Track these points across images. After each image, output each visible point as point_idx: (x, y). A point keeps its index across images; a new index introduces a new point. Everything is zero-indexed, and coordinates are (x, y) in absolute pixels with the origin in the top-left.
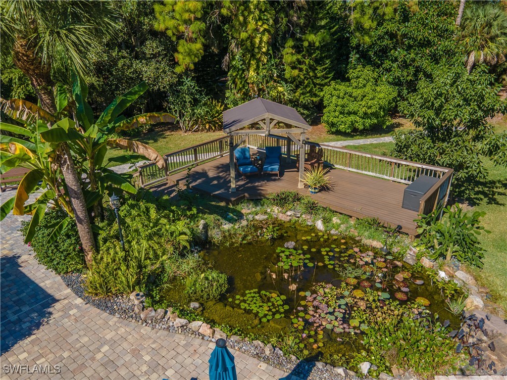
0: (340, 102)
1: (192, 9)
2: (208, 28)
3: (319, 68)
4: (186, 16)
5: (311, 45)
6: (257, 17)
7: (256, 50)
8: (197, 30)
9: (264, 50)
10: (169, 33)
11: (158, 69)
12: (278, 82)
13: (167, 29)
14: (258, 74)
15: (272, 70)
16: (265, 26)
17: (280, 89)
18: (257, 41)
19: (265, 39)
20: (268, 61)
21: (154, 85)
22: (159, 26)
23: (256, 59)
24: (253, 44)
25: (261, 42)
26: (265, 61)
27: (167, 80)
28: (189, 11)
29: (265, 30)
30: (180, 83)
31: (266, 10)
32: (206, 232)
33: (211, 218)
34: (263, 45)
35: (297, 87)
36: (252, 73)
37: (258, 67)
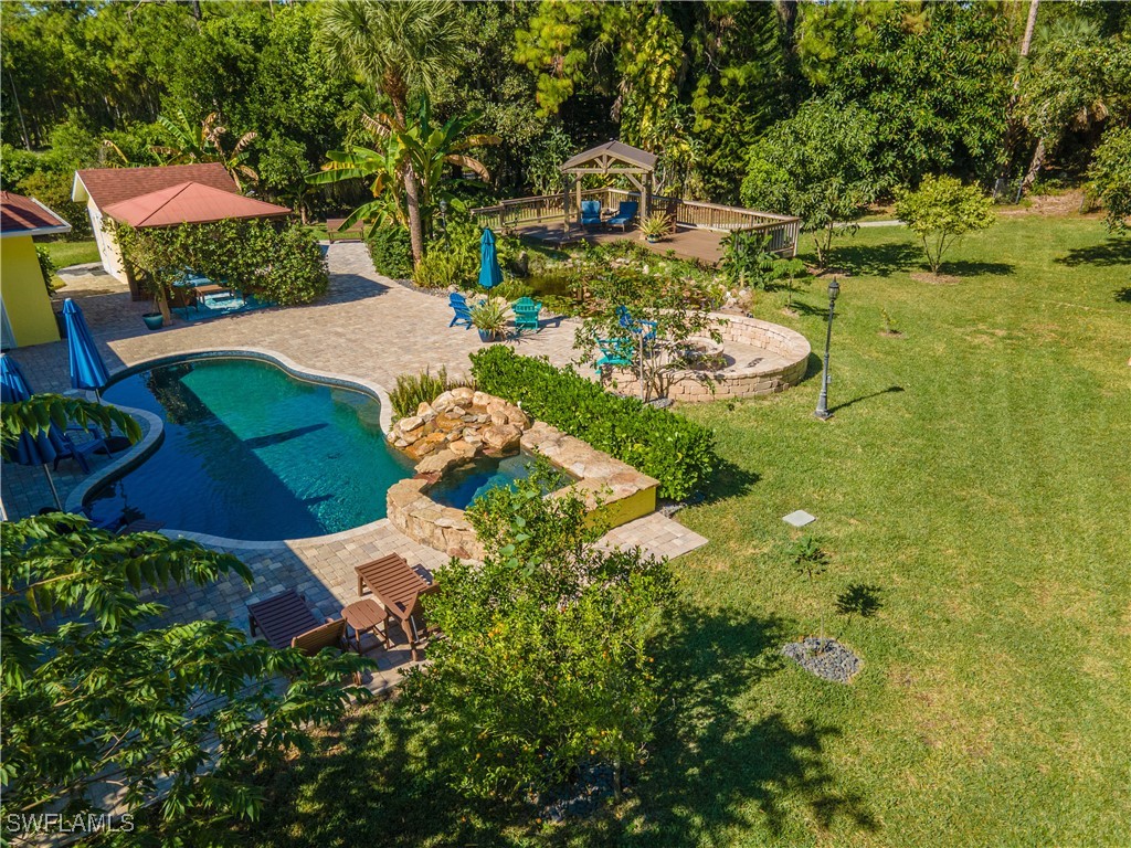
0: (765, 167)
1: (561, 35)
2: (591, 59)
3: (748, 119)
4: (553, 44)
5: (734, 82)
6: (655, 44)
7: (652, 91)
8: (574, 62)
9: (663, 90)
10: (531, 66)
11: (518, 115)
12: (683, 138)
13: (528, 61)
14: (654, 124)
15: (673, 119)
16: (667, 57)
17: (684, 147)
18: (653, 77)
19: (666, 74)
20: (668, 107)
21: (510, 137)
22: (519, 57)
23: (653, 103)
24: (647, 83)
25: (659, 78)
26: (665, 106)
27: (529, 130)
28: (557, 37)
29: (666, 62)
30: (546, 136)
31: (669, 34)
32: (527, 264)
33: (532, 253)
34: (662, 83)
35: (716, 147)
36: (645, 123)
37: (655, 113)
